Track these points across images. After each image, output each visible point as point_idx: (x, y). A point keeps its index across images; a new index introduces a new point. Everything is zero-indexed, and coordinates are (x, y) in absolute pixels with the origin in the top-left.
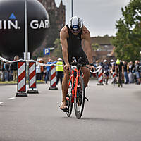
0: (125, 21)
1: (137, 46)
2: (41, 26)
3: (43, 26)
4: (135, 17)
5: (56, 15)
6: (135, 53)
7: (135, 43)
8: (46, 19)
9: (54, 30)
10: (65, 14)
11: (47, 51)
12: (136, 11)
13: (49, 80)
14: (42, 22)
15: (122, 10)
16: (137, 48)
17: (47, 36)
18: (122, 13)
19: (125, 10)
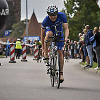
0: (66, 11)
1: (75, 30)
2: (2, 14)
3: (4, 14)
4: (74, 7)
5: (14, 5)
6: (74, 35)
7: (74, 28)
8: (6, 8)
9: (12, 17)
10: (20, 5)
11: (7, 33)
12: (75, 3)
13: (9, 55)
14: (3, 10)
15: (65, 2)
16: (75, 32)
17: (7, 22)
18: (64, 4)
19: (66, 3)
